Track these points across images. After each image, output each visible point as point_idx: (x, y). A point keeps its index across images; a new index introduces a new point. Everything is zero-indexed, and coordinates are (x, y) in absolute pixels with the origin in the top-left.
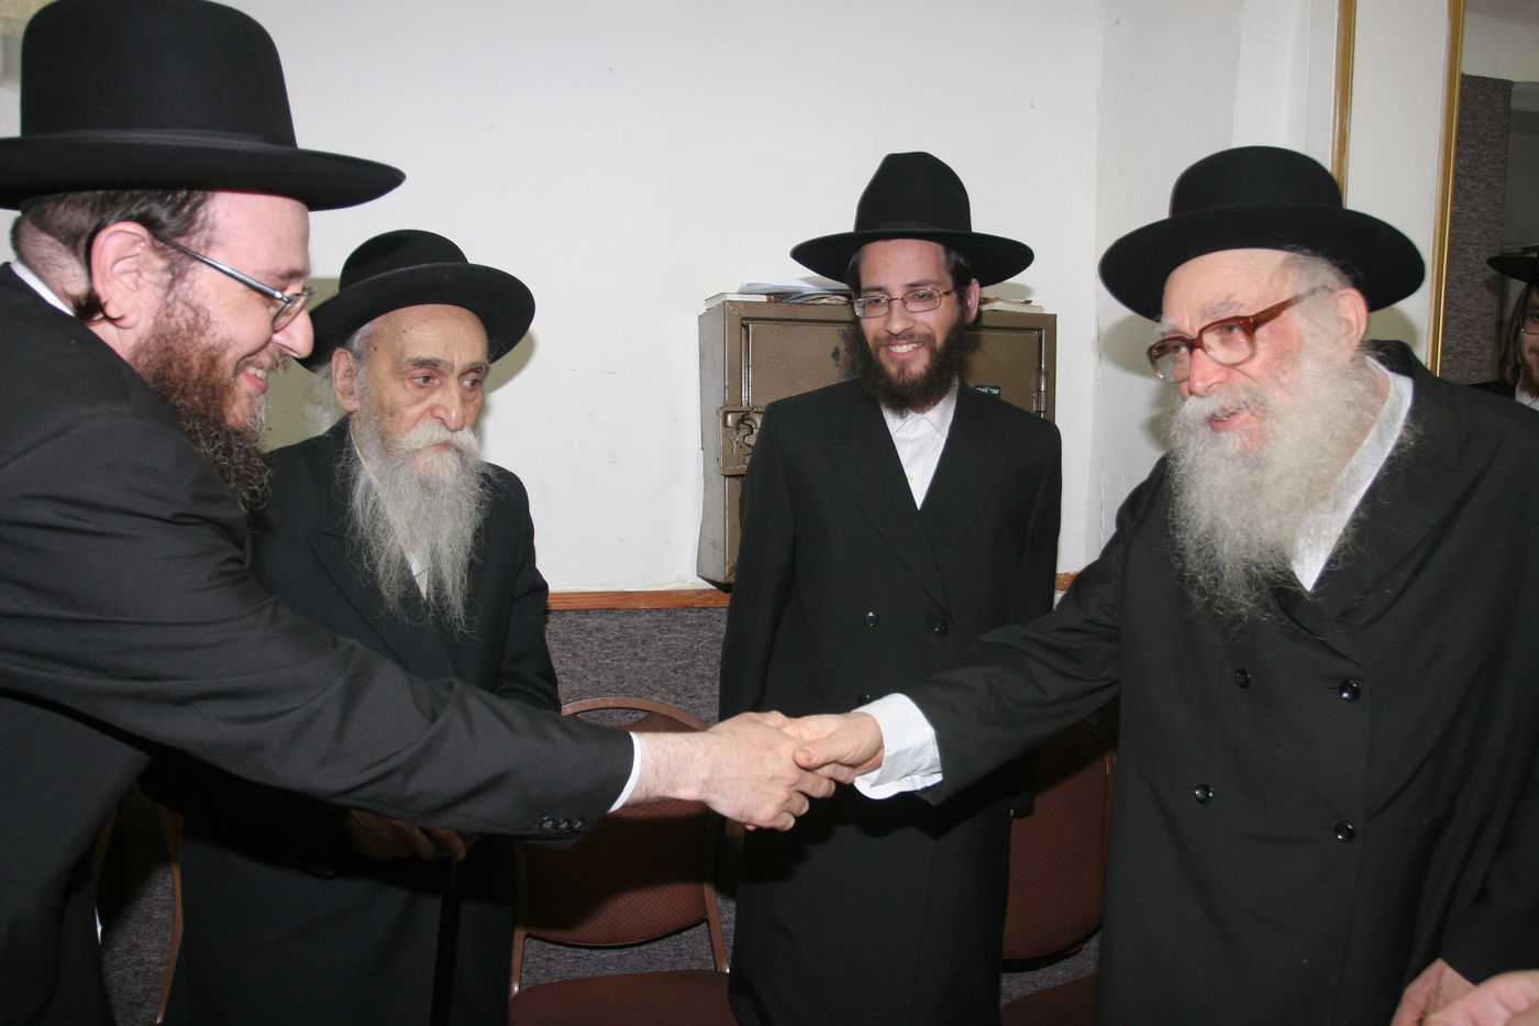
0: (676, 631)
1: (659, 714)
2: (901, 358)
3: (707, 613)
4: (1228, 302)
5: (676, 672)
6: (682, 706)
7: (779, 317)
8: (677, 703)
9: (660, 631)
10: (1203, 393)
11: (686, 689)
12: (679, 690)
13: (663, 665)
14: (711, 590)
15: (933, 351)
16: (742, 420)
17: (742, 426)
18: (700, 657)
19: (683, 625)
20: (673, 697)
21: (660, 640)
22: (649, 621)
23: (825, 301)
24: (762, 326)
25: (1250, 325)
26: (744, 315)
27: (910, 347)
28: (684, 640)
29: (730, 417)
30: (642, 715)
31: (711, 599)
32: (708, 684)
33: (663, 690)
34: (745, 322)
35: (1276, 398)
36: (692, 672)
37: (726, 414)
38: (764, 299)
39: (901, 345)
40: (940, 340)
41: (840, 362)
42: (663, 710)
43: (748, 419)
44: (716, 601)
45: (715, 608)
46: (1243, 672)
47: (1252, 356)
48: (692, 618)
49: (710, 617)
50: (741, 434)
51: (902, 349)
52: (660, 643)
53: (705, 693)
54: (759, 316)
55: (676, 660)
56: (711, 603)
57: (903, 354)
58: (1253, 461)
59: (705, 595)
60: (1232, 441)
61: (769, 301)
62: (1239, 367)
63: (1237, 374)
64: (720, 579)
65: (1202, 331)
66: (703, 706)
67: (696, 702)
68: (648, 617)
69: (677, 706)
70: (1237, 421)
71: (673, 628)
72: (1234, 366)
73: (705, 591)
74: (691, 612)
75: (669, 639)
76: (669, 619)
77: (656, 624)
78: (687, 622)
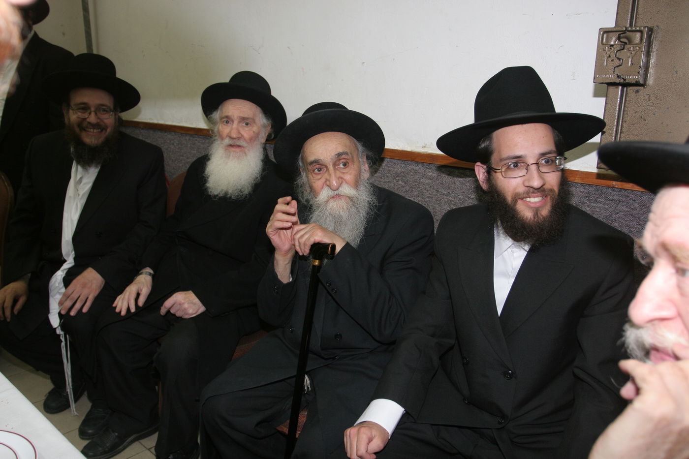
0: (601, 202)
3: (626, 194)
9: (589, 200)
19: (606, 199)
21: (588, 206)
22: (583, 192)
28: (606, 209)
45: (632, 191)
49: (628, 196)
68: (583, 189)
74: (613, 191)
75: (595, 208)
76: (597, 193)
77: (587, 195)
78: (610, 197)
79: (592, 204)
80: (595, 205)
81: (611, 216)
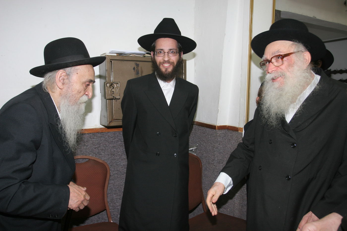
0: (95, 138)
1: (92, 159)
2: (166, 67)
3: (103, 134)
4: (278, 51)
5: (95, 148)
6: (97, 157)
7: (120, 59)
8: (96, 156)
9: (91, 139)
10: (271, 73)
11: (98, 153)
12: (96, 153)
13: (92, 147)
14: (104, 128)
15: (174, 66)
16: (111, 85)
17: (111, 86)
18: (102, 145)
19: (97, 137)
20: (95, 155)
21: (91, 141)
22: (88, 136)
23: (131, 55)
24: (115, 61)
25: (283, 57)
26: (111, 59)
27: (168, 65)
28: (97, 140)
29: (108, 84)
30: (87, 160)
31: (104, 130)
32: (104, 151)
33: (92, 153)
34: (111, 61)
35: (288, 74)
36: (100, 148)
37: (107, 83)
38: (116, 55)
39: (166, 64)
40: (175, 63)
41: (135, 71)
42: (93, 158)
43: (112, 85)
44: (105, 131)
45: (105, 132)
46: (271, 140)
47: (282, 64)
48: (99, 135)
49: (104, 134)
50: (111, 88)
51: (166, 65)
52: (91, 142)
53: (103, 154)
54: (115, 59)
55: (95, 146)
56: (104, 131)
57: (166, 66)
58: (281, 89)
59: (102, 129)
60: (276, 84)
61: (117, 55)
62: (279, 67)
63: (279, 69)
64: (106, 125)
65: (272, 58)
66: (103, 157)
67: (101, 156)
68: (88, 135)
69: (96, 157)
70: (278, 79)
71: (94, 138)
72: (278, 66)
73: (102, 128)
74: (99, 134)
75: (93, 141)
76: (93, 135)
77: (90, 137)
78: (98, 136)
79: (92, 140)
80: (93, 140)
81: (99, 142)
